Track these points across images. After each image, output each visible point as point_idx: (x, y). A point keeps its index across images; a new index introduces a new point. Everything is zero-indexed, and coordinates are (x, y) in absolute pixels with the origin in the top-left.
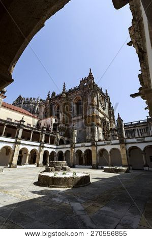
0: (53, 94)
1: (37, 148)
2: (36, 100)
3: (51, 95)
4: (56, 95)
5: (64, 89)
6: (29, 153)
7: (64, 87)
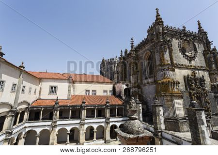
0: (126, 52)
1: (103, 124)
2: (115, 60)
3: (124, 54)
4: (128, 53)
5: (132, 46)
6: (95, 130)
7: (132, 44)
